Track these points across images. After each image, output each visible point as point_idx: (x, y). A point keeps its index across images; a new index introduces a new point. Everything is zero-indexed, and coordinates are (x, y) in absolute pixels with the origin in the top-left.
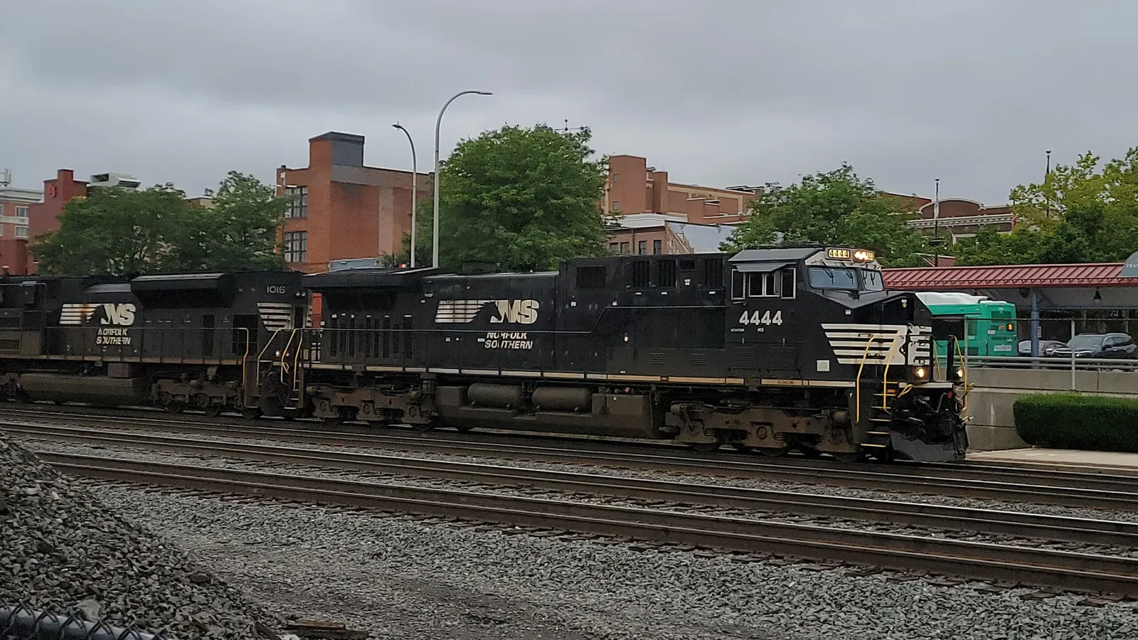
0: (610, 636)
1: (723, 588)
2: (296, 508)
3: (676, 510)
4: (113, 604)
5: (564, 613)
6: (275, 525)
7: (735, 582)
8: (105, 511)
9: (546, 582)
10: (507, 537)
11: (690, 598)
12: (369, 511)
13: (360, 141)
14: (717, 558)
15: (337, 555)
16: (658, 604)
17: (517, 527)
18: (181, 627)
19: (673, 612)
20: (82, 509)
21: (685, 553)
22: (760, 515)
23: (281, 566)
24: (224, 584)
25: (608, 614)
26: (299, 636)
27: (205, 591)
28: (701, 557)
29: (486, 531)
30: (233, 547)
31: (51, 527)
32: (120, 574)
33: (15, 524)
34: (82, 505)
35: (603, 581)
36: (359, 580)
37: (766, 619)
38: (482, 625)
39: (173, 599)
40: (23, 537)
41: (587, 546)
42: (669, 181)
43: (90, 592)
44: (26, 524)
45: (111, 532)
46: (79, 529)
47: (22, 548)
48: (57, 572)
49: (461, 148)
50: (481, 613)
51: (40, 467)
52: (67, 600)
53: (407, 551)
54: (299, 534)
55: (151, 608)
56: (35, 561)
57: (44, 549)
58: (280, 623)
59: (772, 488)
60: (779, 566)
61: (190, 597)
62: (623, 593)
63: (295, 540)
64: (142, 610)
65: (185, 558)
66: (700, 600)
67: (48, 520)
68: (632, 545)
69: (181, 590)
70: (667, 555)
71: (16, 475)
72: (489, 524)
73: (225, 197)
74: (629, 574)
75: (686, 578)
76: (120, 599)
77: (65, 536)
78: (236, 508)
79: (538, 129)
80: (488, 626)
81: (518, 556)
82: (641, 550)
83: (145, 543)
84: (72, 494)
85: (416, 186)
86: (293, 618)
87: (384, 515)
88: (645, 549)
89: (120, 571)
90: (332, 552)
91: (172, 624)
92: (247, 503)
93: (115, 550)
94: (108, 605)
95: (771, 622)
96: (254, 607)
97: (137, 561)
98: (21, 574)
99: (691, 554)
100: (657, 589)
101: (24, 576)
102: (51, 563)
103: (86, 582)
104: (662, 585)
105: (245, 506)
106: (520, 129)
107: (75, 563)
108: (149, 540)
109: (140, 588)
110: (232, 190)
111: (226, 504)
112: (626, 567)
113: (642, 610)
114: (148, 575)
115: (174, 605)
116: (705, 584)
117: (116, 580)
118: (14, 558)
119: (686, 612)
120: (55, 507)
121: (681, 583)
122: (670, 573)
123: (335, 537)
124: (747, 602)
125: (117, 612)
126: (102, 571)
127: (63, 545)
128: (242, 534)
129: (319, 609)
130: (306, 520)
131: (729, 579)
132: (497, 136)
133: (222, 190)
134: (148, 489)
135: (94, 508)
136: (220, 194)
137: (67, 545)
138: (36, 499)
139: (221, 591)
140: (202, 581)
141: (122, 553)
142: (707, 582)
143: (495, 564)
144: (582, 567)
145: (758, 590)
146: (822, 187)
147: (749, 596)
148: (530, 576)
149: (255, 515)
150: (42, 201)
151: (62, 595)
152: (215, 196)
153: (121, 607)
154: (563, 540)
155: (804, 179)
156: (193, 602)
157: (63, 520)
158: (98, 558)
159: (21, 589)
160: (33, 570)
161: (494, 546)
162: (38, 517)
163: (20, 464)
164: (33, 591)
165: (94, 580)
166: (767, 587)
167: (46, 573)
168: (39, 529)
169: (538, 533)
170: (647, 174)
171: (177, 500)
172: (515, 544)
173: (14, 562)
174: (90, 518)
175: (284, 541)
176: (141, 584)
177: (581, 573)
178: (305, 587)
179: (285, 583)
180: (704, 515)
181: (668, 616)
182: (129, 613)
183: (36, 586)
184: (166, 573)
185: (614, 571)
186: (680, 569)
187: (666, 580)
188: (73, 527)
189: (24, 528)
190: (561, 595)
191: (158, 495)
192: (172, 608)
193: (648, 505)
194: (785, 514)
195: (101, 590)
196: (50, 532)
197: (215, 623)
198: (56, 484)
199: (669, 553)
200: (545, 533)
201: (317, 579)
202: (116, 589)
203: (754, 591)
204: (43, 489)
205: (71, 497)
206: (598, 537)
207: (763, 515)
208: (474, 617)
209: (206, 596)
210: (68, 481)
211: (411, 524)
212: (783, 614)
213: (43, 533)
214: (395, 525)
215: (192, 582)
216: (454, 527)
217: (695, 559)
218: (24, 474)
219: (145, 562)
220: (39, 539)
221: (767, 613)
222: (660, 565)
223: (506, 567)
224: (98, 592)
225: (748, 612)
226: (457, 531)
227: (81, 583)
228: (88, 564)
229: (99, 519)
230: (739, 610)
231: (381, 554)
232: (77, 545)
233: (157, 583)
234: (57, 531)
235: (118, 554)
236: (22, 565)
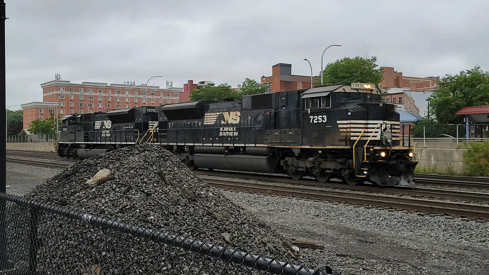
0: (418, 250)
1: (459, 231)
2: (284, 198)
3: (429, 199)
4: (234, 235)
5: (395, 240)
6: (278, 204)
7: (464, 229)
8: (227, 200)
9: (385, 227)
10: (367, 210)
11: (446, 235)
12: (312, 199)
13: (290, 66)
14: (455, 219)
15: (302, 215)
16: (433, 237)
17: (370, 206)
18: (258, 243)
19: (440, 240)
20: (220, 199)
21: (441, 217)
22: (464, 201)
23: (283, 219)
24: (269, 227)
25: (414, 241)
26: (298, 247)
27: (264, 230)
28: (448, 218)
29: (358, 207)
30: (263, 212)
31: (210, 206)
32: (235, 223)
33: (198, 205)
34: (219, 198)
35: (408, 227)
36: (313, 225)
37: (481, 244)
38: (365, 244)
39: (254, 233)
40: (201, 210)
41: (399, 214)
42: (403, 76)
43: (226, 230)
44: (202, 205)
45: (230, 208)
46: (219, 206)
47: (201, 213)
48: (214, 222)
49: (328, 66)
50: (363, 239)
51: (204, 184)
52: (218, 233)
53: (328, 214)
54: (287, 207)
55: (247, 236)
56: (206, 218)
57: (209, 214)
58: (290, 242)
59: (464, 191)
60: (482, 223)
61: (260, 232)
62: (418, 232)
63: (286, 210)
64: (244, 237)
65: (255, 217)
66: (450, 236)
67: (209, 203)
68: (418, 213)
69: (256, 229)
70: (434, 218)
71: (197, 187)
72: (359, 204)
73: (244, 87)
74: (419, 225)
75: (443, 227)
76: (236, 232)
77: (215, 209)
78: (263, 198)
79: (357, 58)
80: (367, 244)
81: (372, 217)
82: (423, 216)
83: (242, 212)
84: (216, 194)
85: (313, 81)
86: (293, 240)
87: (318, 200)
88: (424, 215)
89: (235, 222)
90: (300, 214)
91: (255, 242)
92: (267, 196)
93: (232, 214)
94: (232, 235)
95: (483, 245)
96: (281, 236)
97: (240, 218)
98: (202, 223)
99: (443, 217)
100: (431, 231)
101: (203, 224)
102: (211, 219)
103: (224, 226)
104: (433, 229)
105: (266, 197)
106: (350, 58)
107: (220, 219)
108: (243, 211)
109: (242, 229)
110: (247, 85)
111: (259, 196)
112: (417, 222)
113: (427, 239)
114: (244, 224)
115: (254, 235)
116: (451, 229)
117: (234, 225)
118: (199, 217)
119: (446, 240)
120: (211, 199)
121: (441, 228)
122: (436, 225)
123: (300, 209)
124: (471, 237)
125: (235, 238)
126: (229, 222)
127: (215, 212)
128: (266, 207)
129: (301, 236)
130: (289, 202)
131: (462, 227)
132: (342, 61)
133: (243, 85)
134: (231, 190)
135: (224, 199)
136: (243, 86)
137: (216, 212)
138: (204, 196)
139: (269, 230)
140: (262, 226)
141: (235, 215)
142: (452, 228)
143: (363, 220)
144: (399, 222)
145: (475, 232)
146: (468, 75)
147: (472, 235)
148: (378, 225)
149: (270, 200)
150: (183, 91)
151: (216, 231)
152: (241, 87)
153: (237, 236)
154: (390, 211)
155: (461, 72)
156: (261, 234)
157: (214, 203)
158: (227, 217)
159: (202, 229)
160: (206, 222)
161: (362, 213)
162: (206, 202)
163: (198, 183)
164: (206, 229)
165: (226, 225)
166: (478, 231)
167: (210, 223)
168: (206, 207)
169: (379, 208)
170: (394, 73)
171: (242, 194)
172: (370, 212)
173: (199, 219)
174: (222, 203)
175: (282, 210)
176: (242, 227)
177: (399, 224)
178: (294, 228)
179: (287, 226)
180: (441, 201)
181: (438, 242)
182: (240, 238)
183: (207, 228)
184: (250, 223)
185: (412, 223)
186: (440, 223)
187: (435, 227)
188: (217, 206)
189: (201, 206)
190: (393, 233)
191: (235, 193)
192: (254, 236)
193: (417, 197)
194: (475, 201)
195: (230, 229)
196: (210, 208)
197: (269, 242)
198: (210, 190)
199: (434, 217)
200: (382, 208)
201: (298, 225)
202: (234, 229)
203: (473, 233)
204: (206, 192)
205: (216, 195)
206: (403, 210)
207: (466, 201)
208: (361, 241)
209: (265, 232)
210: (214, 189)
211: (329, 204)
212: (487, 242)
213: (208, 208)
214: (323, 204)
215: (259, 226)
216: (345, 205)
217: (446, 219)
218: (199, 187)
219: (243, 219)
220: (207, 210)
221: (480, 242)
222: (431, 222)
223: (368, 221)
224: (228, 230)
225: (472, 241)
226: (347, 207)
227: (222, 227)
228: (224, 220)
229: (226, 203)
230: (468, 240)
231: (319, 215)
232: (219, 213)
233: (248, 227)
234: (212, 207)
235: (233, 216)
236: (202, 219)
